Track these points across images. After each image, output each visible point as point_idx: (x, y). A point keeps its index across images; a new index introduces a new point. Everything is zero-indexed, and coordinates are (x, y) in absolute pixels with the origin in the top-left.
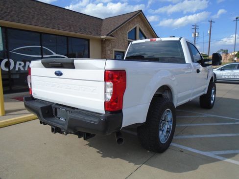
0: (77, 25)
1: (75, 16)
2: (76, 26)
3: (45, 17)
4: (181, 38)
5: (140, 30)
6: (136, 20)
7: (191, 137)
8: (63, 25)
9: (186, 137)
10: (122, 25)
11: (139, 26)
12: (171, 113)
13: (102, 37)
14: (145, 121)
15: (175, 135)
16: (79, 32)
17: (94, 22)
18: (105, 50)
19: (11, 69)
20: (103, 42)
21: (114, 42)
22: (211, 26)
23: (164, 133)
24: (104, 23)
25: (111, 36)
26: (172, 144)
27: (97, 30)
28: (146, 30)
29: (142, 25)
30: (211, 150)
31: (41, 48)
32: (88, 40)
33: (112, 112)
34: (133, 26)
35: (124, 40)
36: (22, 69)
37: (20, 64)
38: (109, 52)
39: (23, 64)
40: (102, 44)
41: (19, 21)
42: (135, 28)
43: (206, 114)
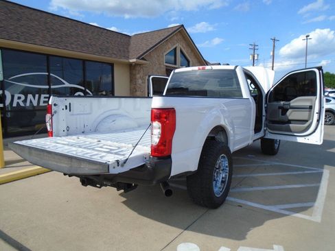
0: (97, 45)
1: (93, 32)
2: (95, 45)
3: (53, 33)
4: (236, 67)
5: (181, 52)
6: (175, 38)
7: (251, 189)
8: (79, 44)
9: (245, 189)
10: (157, 44)
11: (180, 45)
12: (227, 159)
13: (131, 61)
14: (196, 169)
15: (231, 187)
16: (100, 54)
17: (119, 40)
18: (136, 79)
19: (6, 105)
20: (131, 67)
21: (146, 67)
22: (274, 46)
23: (219, 184)
24: (132, 42)
25: (143, 59)
26: (228, 198)
27: (124, 51)
28: (190, 51)
29: (184, 46)
30: (275, 204)
31: (49, 76)
32: (112, 65)
33: (159, 158)
34: (172, 46)
35: (160, 64)
36: (22, 104)
37: (19, 98)
38: (140, 81)
39: (23, 97)
40: (130, 69)
41: (18, 39)
42: (175, 49)
43: (269, 161)
